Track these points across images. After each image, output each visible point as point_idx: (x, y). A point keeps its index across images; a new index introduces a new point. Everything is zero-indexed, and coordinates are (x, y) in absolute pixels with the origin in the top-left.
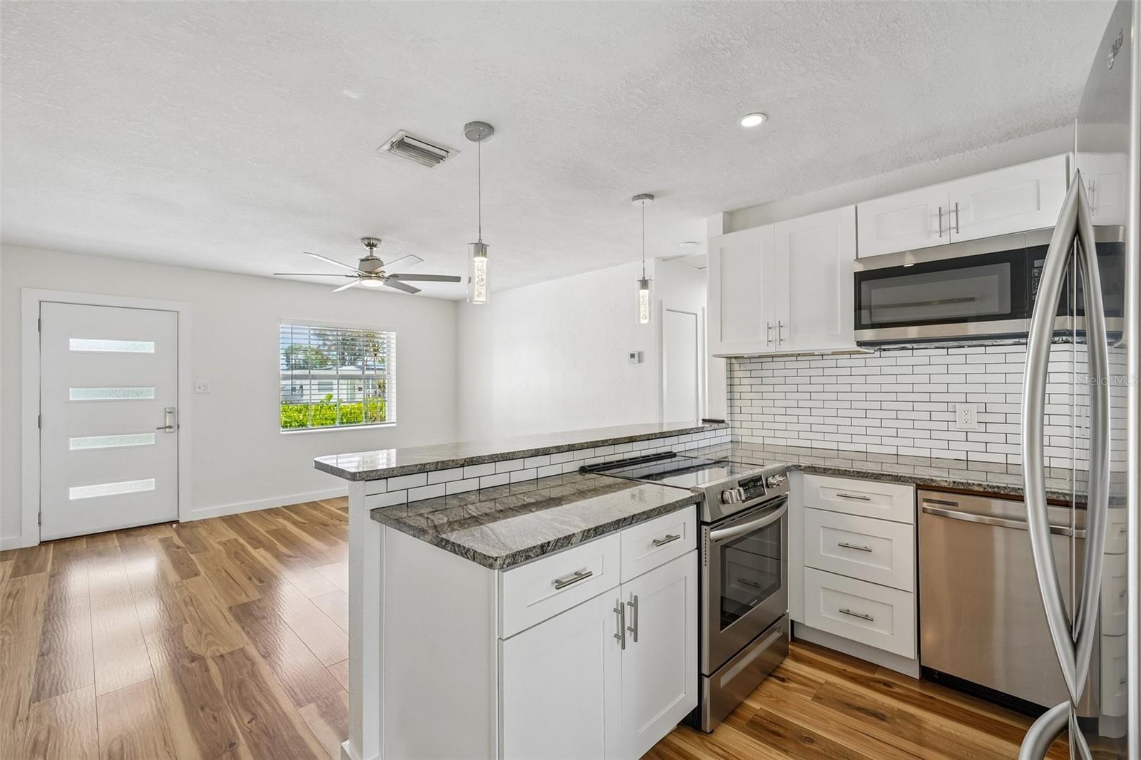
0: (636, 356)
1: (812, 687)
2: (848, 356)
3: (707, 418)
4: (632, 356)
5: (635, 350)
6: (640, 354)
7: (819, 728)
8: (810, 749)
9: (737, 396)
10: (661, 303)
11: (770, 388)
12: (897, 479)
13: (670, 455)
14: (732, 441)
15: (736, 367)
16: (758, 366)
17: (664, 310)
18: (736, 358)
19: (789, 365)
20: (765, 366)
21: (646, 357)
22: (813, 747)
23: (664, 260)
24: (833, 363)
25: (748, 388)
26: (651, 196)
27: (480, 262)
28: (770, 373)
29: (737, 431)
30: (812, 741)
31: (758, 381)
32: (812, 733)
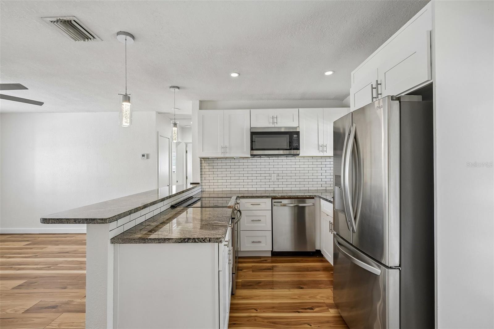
0: (146, 156)
1: (250, 269)
2: (243, 159)
3: (192, 182)
4: (143, 156)
5: (145, 153)
6: (148, 156)
7: (259, 279)
8: (261, 285)
9: (203, 173)
10: (158, 132)
11: (216, 170)
12: (267, 197)
13: (191, 198)
14: (201, 191)
15: (203, 162)
16: (212, 162)
17: (159, 136)
18: (203, 158)
19: (223, 161)
20: (214, 162)
21: (151, 156)
22: (261, 284)
23: (159, 113)
24: (238, 161)
25: (208, 170)
26: (178, 88)
27: (126, 106)
28: (216, 164)
29: (203, 187)
30: (260, 283)
31: (212, 167)
32: (259, 281)
